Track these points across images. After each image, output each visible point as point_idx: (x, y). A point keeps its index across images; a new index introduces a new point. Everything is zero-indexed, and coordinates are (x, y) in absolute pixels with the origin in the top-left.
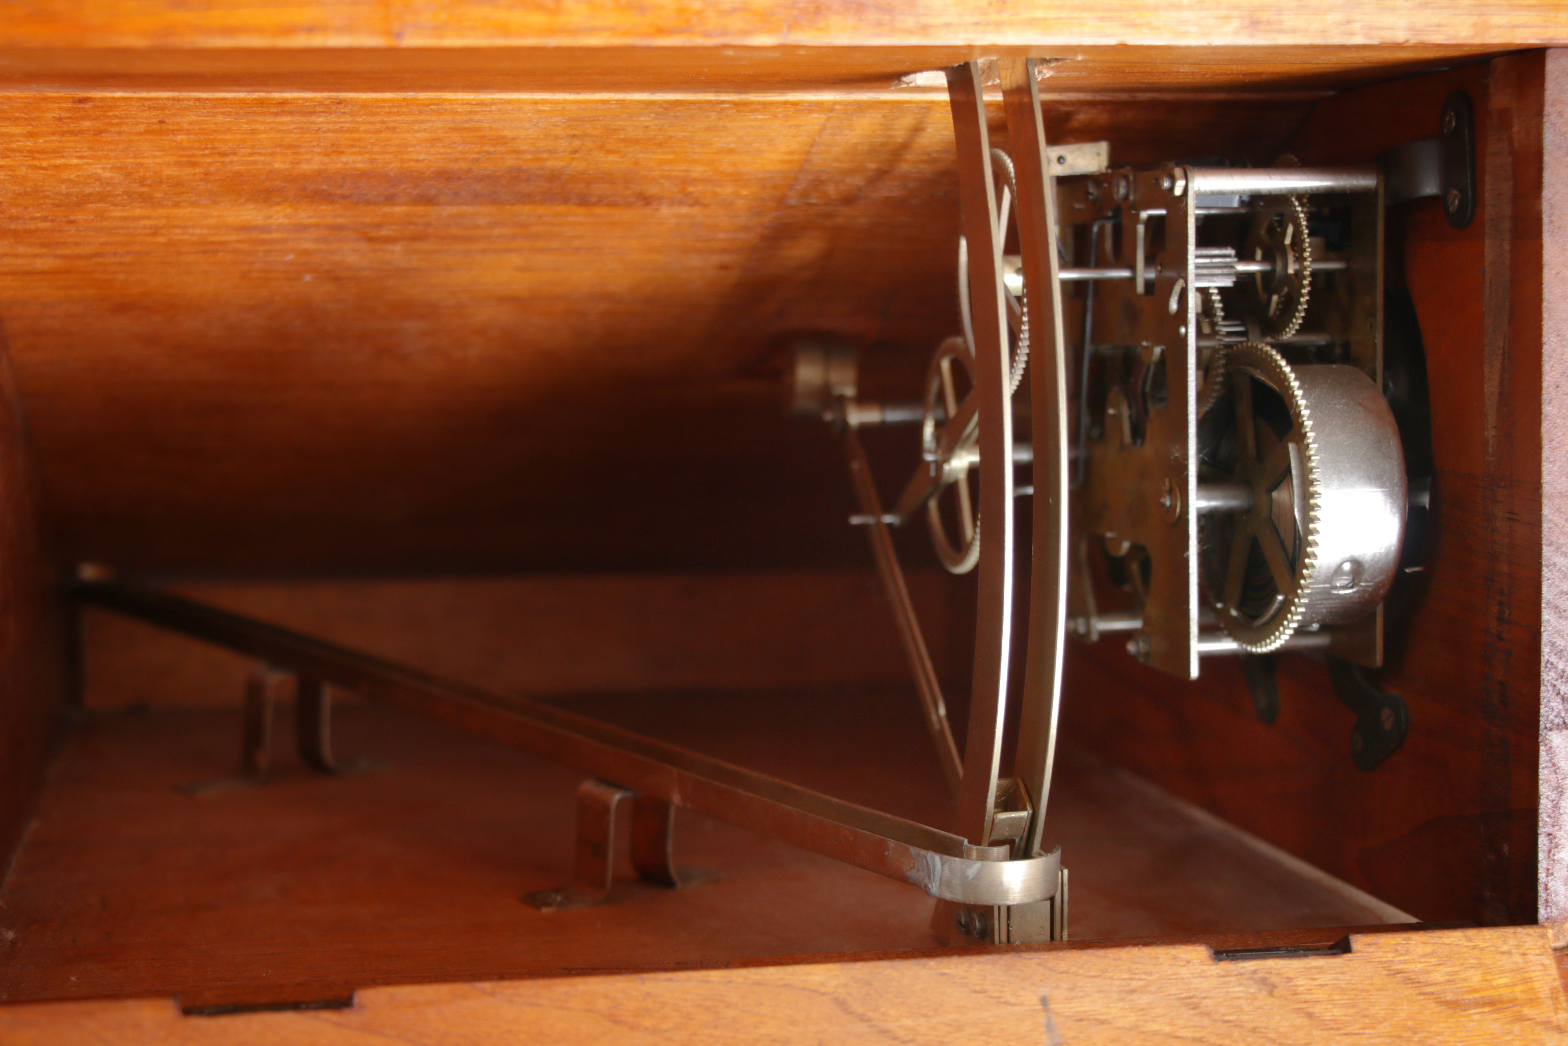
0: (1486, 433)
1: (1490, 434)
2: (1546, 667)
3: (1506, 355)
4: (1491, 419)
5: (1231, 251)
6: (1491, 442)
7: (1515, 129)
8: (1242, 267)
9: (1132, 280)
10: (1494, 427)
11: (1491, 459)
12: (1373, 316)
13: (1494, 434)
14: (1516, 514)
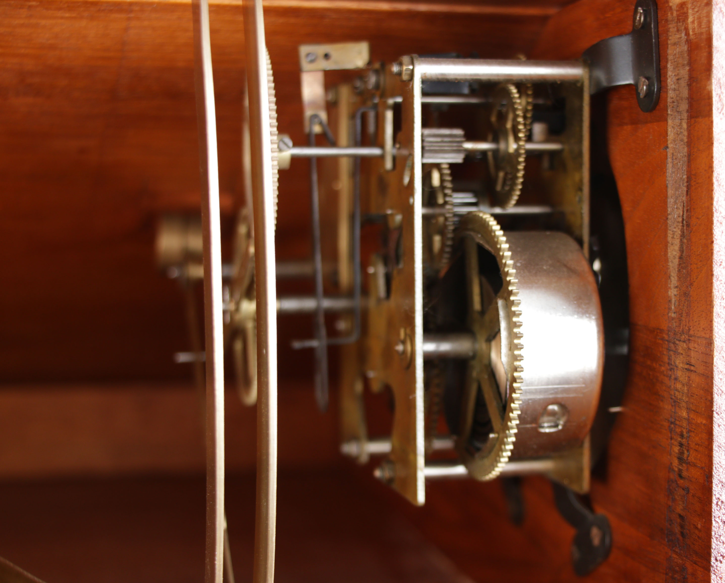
0: (669, 293)
1: (673, 292)
2: (717, 504)
3: (685, 222)
4: (674, 281)
5: (459, 132)
6: (673, 300)
7: (690, 20)
8: (469, 146)
9: (382, 157)
10: (676, 287)
11: (673, 315)
12: (580, 189)
13: (676, 293)
14: (693, 366)
